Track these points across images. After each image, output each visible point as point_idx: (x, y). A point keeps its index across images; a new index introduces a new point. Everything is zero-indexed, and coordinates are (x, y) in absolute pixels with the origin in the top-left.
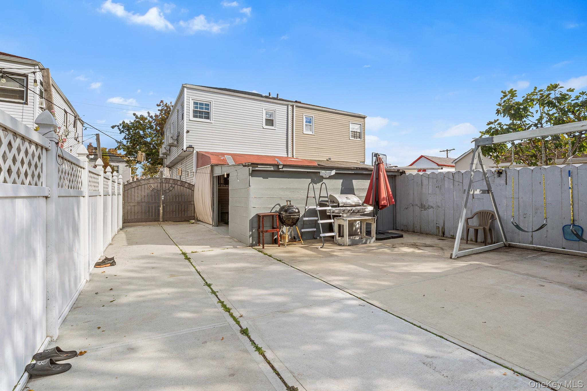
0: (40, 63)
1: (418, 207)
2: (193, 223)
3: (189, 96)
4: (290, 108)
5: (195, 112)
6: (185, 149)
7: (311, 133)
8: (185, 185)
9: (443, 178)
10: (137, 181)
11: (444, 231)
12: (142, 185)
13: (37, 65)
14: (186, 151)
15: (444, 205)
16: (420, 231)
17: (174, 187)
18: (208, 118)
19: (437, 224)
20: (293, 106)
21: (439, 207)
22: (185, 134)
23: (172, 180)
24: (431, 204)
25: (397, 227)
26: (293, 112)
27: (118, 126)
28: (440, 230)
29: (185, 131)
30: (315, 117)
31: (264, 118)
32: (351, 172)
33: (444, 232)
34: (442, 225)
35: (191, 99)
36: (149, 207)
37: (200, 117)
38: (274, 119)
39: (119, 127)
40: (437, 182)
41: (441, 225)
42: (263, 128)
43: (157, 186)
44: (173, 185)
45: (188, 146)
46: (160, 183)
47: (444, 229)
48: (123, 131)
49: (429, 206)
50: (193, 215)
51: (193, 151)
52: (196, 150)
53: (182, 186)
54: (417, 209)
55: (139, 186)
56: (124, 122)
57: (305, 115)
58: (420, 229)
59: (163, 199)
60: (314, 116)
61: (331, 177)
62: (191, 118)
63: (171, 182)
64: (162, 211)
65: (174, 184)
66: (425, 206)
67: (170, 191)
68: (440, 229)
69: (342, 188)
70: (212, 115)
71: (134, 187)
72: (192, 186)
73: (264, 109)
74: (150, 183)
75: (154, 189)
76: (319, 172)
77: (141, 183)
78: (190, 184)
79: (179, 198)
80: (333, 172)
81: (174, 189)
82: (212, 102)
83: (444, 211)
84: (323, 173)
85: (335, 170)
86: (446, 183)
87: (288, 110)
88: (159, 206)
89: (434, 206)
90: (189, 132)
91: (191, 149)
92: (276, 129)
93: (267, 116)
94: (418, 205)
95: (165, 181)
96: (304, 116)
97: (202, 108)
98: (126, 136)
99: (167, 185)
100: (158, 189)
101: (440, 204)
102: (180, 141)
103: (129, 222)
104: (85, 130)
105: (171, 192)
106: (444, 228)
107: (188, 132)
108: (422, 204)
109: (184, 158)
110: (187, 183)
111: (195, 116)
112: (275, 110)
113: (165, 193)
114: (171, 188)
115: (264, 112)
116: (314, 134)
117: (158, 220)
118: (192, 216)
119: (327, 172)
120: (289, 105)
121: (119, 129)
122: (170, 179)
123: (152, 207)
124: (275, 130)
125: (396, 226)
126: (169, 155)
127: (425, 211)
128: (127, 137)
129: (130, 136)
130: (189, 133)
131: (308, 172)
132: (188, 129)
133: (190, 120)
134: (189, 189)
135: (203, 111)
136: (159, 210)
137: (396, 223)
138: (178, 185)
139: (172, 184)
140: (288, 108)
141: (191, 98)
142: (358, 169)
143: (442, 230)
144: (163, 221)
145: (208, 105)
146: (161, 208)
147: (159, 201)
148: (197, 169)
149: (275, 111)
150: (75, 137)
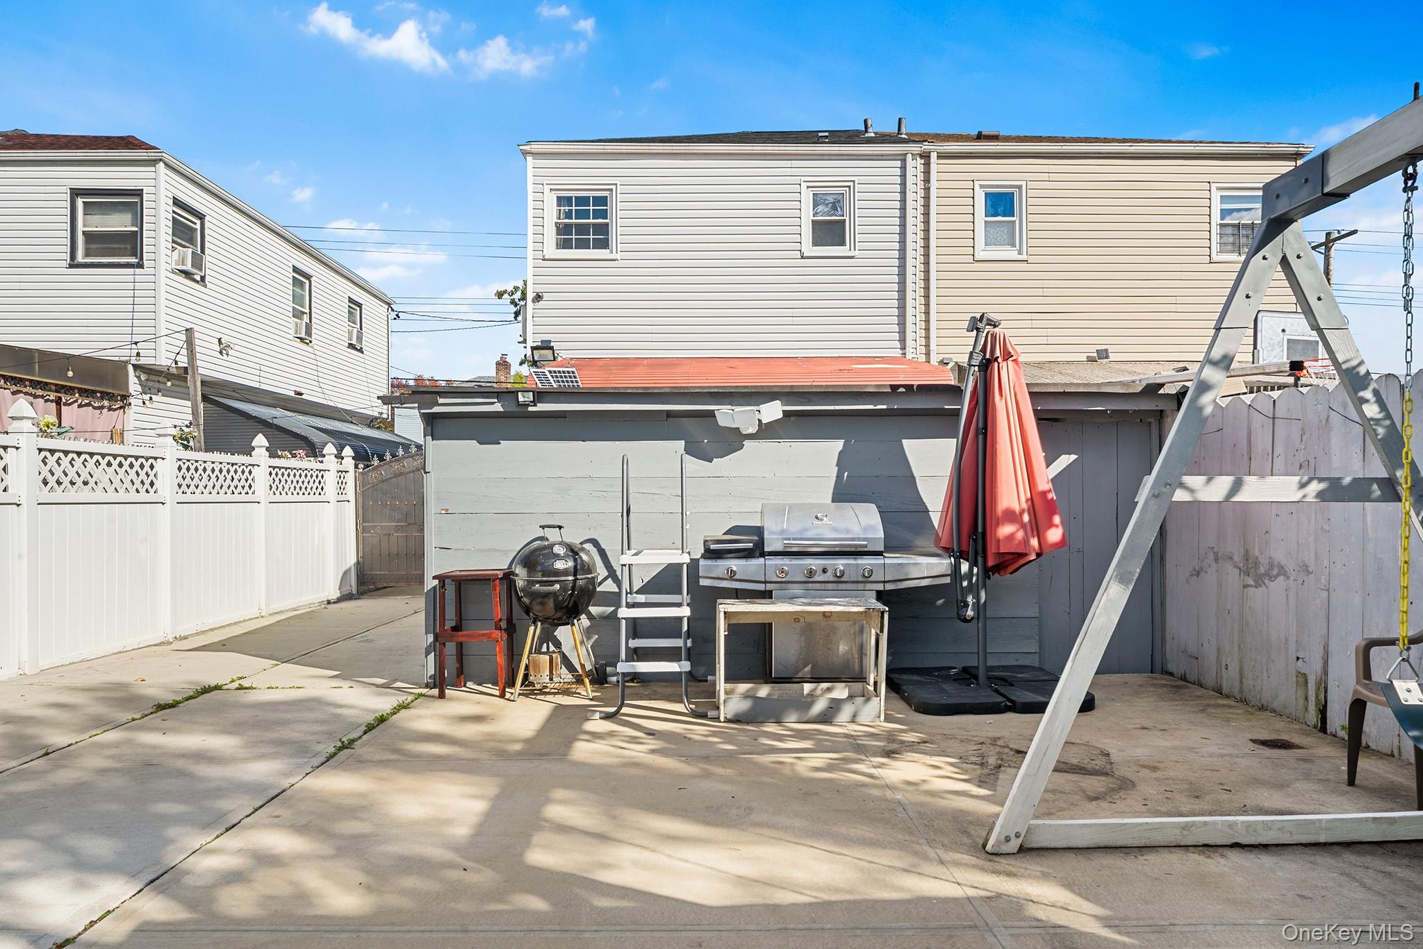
0: (164, 154)
1: (1236, 567)
3: (539, 180)
4: (915, 167)
5: (563, 230)
7: (1013, 254)
9: (1324, 418)
10: (393, 459)
11: (1326, 702)
13: (161, 160)
15: (1326, 563)
16: (1241, 691)
18: (604, 244)
19: (1298, 658)
20: (926, 156)
21: (1305, 569)
22: (530, 305)
24: (1279, 555)
25: (1166, 659)
26: (927, 181)
28: (1310, 692)
29: (528, 296)
30: (1031, 185)
31: (807, 215)
32: (871, 407)
33: (1325, 706)
34: (1317, 666)
35: (547, 189)
37: (582, 244)
38: (847, 219)
40: (1304, 438)
41: (1313, 671)
42: (803, 257)
45: (535, 344)
47: (1326, 691)
49: (1271, 566)
52: (564, 356)
54: (1231, 574)
57: (981, 186)
58: (1241, 682)
60: (1024, 183)
61: (767, 431)
62: (551, 250)
66: (1257, 563)
68: (1309, 685)
69: (839, 476)
70: (618, 233)
71: (387, 479)
73: (804, 185)
76: (711, 414)
80: (772, 411)
82: (613, 188)
83: (1325, 594)
84: (727, 415)
85: (778, 402)
86: (1335, 441)
87: (903, 176)
89: (1290, 565)
90: (541, 297)
91: (549, 354)
92: (856, 253)
93: (820, 208)
94: (1236, 558)
96: (977, 187)
97: (585, 214)
101: (1313, 555)
104: (395, 319)
106: (1326, 683)
107: (538, 298)
108: (1246, 557)
111: (563, 244)
112: (851, 184)
115: (807, 198)
116: (1024, 257)
119: (738, 409)
120: (909, 157)
124: (852, 257)
125: (1163, 654)
127: (1260, 589)
130: (540, 302)
131: (669, 414)
132: (540, 289)
133: (545, 259)
135: (589, 224)
137: (1163, 640)
140: (903, 168)
141: (547, 184)
142: (902, 390)
143: (1317, 697)
145: (602, 201)
149: (849, 187)
150: (351, 342)
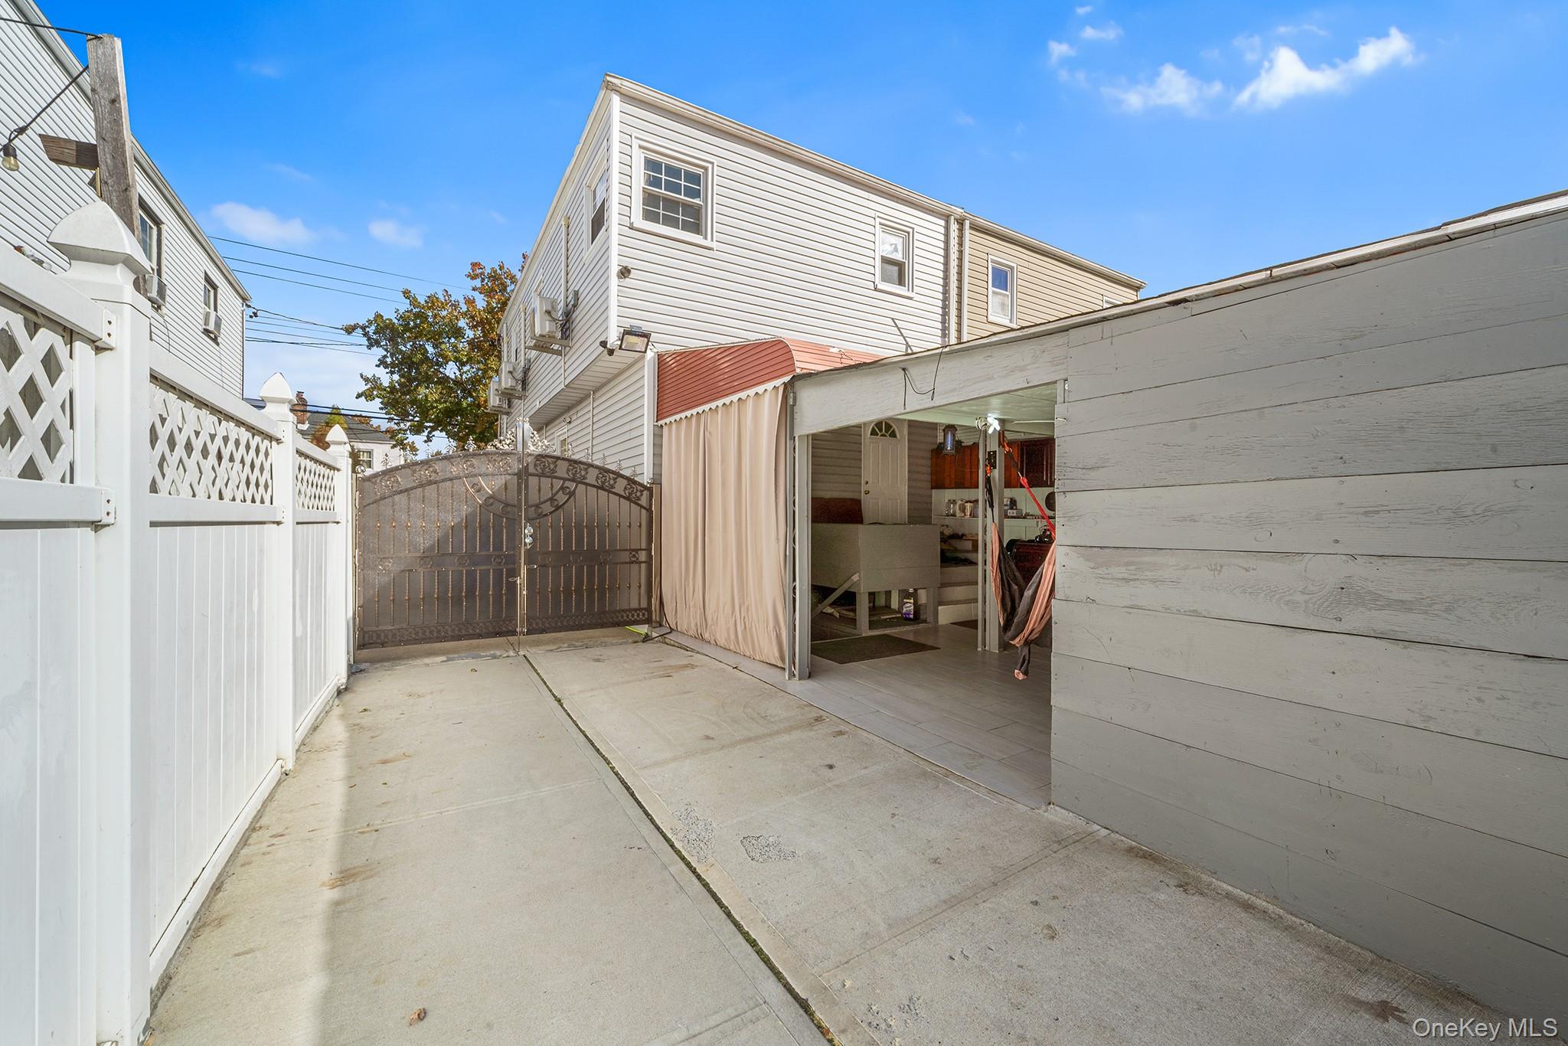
2: (647, 638)
3: (627, 129)
4: (954, 227)
5: (650, 199)
6: (613, 340)
7: (1007, 322)
8: (616, 485)
12: (443, 481)
14: (620, 348)
17: (572, 494)
18: (696, 227)
20: (962, 224)
22: (614, 281)
23: (566, 464)
26: (961, 244)
27: (363, 328)
29: (614, 270)
30: (1019, 268)
31: (879, 252)
35: (635, 143)
36: (471, 575)
37: (670, 221)
38: (907, 262)
39: (367, 329)
42: (876, 289)
43: (506, 488)
44: (567, 484)
45: (625, 329)
46: (519, 475)
48: (377, 343)
50: (644, 604)
51: (645, 352)
52: (656, 350)
53: (602, 488)
55: (430, 483)
56: (378, 316)
59: (528, 540)
60: (1015, 265)
62: (638, 219)
63: (562, 469)
64: (525, 593)
65: (573, 480)
67: (558, 508)
70: (713, 218)
71: (406, 490)
72: (642, 491)
74: (476, 471)
75: (491, 501)
77: (435, 472)
78: (635, 482)
79: (591, 535)
81: (572, 498)
82: (710, 166)
87: (947, 235)
88: (514, 572)
90: (629, 271)
91: (639, 342)
92: (913, 296)
93: (888, 246)
95: (535, 465)
96: (990, 261)
97: (676, 188)
98: (385, 357)
99: (546, 482)
100: (511, 502)
102: (574, 332)
103: (383, 645)
105: (561, 509)
107: (625, 272)
109: (588, 396)
110: (623, 476)
111: (649, 216)
112: (911, 230)
113: (536, 517)
114: (561, 498)
115: (879, 232)
116: (1013, 326)
117: (510, 631)
118: (640, 609)
120: (951, 219)
121: (366, 334)
122: (558, 458)
123: (485, 575)
124: (910, 299)
126: (520, 398)
128: (389, 360)
129: (397, 358)
130: (627, 279)
132: (626, 262)
133: (631, 228)
134: (631, 501)
135: (679, 200)
136: (512, 587)
138: (587, 484)
139: (565, 480)
140: (947, 228)
141: (636, 138)
144: (529, 633)
145: (694, 178)
146: (522, 580)
147: (514, 549)
148: (660, 423)
149: (908, 233)
150: (207, 328)
